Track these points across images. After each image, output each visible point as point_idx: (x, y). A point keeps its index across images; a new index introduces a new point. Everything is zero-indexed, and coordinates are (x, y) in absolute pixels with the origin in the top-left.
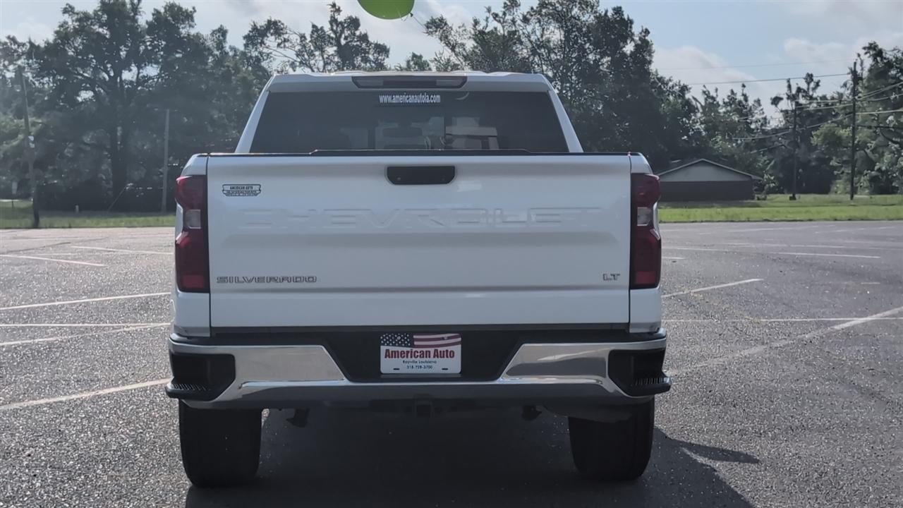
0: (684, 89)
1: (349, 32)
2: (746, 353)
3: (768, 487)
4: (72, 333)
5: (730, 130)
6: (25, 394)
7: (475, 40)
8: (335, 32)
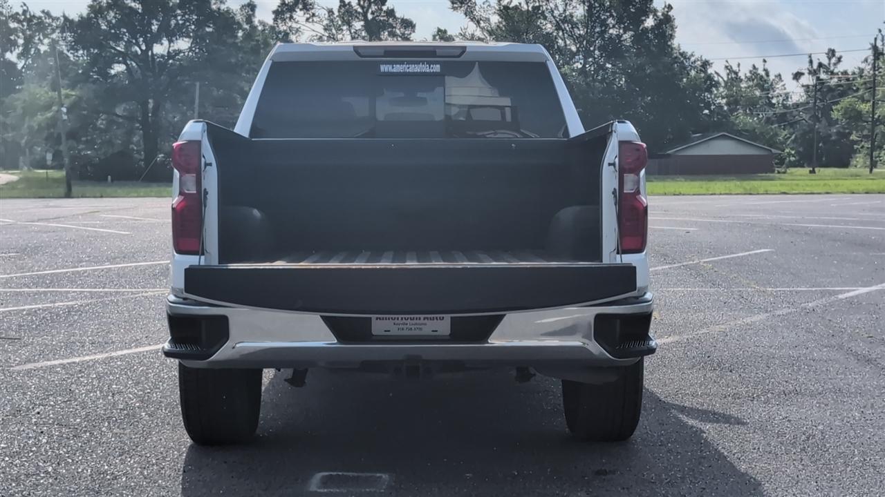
0: (706, 64)
1: (376, 7)
2: (748, 320)
3: (755, 449)
4: (92, 298)
5: (751, 105)
6: (40, 355)
7: (499, 15)
8: (363, 7)
